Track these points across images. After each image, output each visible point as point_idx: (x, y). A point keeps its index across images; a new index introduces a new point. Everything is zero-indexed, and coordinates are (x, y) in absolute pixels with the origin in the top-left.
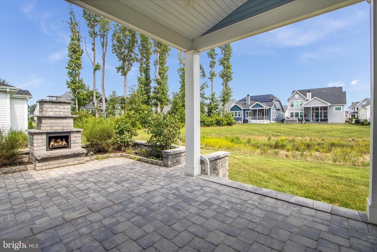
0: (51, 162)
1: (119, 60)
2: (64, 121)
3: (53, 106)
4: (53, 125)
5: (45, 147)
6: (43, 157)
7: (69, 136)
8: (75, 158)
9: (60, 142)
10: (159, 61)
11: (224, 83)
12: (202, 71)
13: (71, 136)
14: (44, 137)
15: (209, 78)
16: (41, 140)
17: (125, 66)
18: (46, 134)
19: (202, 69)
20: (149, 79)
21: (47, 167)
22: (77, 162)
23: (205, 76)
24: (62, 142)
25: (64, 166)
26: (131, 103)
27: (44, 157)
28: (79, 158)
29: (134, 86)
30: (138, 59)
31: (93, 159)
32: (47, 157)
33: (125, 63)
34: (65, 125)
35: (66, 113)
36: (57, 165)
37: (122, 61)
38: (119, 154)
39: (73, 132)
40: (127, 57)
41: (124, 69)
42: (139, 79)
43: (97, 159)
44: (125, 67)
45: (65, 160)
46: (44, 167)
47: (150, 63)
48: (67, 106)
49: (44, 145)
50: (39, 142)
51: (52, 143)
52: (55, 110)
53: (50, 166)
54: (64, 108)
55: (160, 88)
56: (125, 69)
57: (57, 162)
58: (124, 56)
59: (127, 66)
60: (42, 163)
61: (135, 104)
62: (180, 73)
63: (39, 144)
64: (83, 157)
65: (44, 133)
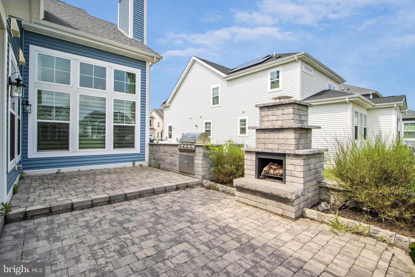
0: (249, 196)
2: (281, 135)
3: (269, 112)
4: (267, 141)
7: (282, 160)
13: (287, 163)
14: (254, 157)
16: (250, 162)
18: (256, 154)
21: (245, 201)
22: (280, 212)
24: (278, 169)
25: (263, 209)
34: (282, 141)
35: (285, 121)
39: (289, 155)
45: (264, 200)
46: (242, 200)
48: (287, 110)
49: (253, 168)
50: (248, 164)
51: (266, 169)
52: (271, 118)
53: (248, 201)
54: (283, 114)
63: (249, 167)
64: (291, 206)
65: (254, 153)
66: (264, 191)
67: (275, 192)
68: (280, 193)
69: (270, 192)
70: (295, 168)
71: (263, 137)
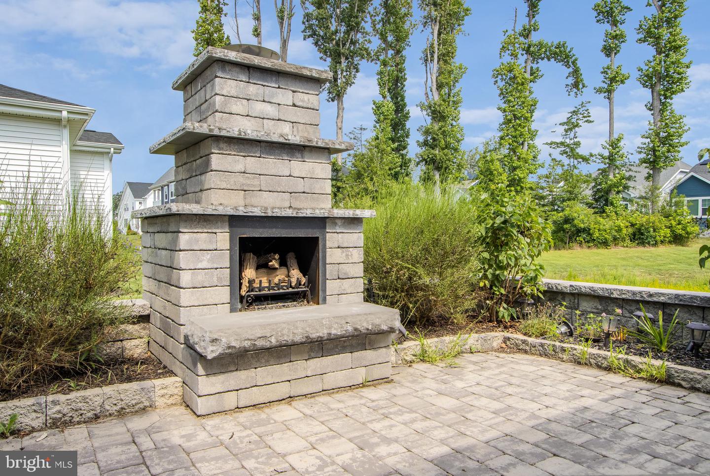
0: (262, 374)
1: (321, 58)
2: (298, 166)
3: (253, 90)
4: (256, 182)
5: (224, 294)
6: (229, 347)
7: (318, 238)
8: (356, 354)
9: (278, 272)
10: (438, 49)
11: (657, 103)
12: (571, 70)
13: (328, 244)
14: (223, 238)
15: (599, 91)
16: (208, 256)
17: (339, 72)
18: (231, 226)
19: (573, 63)
20: (402, 110)
21: (245, 398)
22: (360, 375)
23: (581, 86)
24: (284, 270)
25: (312, 395)
26: (359, 176)
27: (233, 344)
28: (369, 355)
29: (363, 132)
30: (372, 52)
31: (408, 358)
32: (247, 344)
33: (340, 63)
34: (300, 186)
35: (301, 127)
36: (284, 390)
37: (329, 59)
38: (497, 336)
39: (333, 220)
40: (344, 45)
41: (336, 80)
42: (378, 108)
43: (423, 357)
44: (339, 76)
46: (231, 400)
47: (404, 60)
48: (306, 97)
49: (220, 279)
50: (199, 266)
51: (249, 273)
52: (260, 108)
53: (257, 395)
54: (294, 105)
55: (440, 129)
56: (339, 81)
57: (284, 370)
58: (338, 44)
59: (345, 74)
60: (221, 377)
61: (372, 179)
62: (499, 81)
63: (201, 277)
64: (384, 349)
65: (223, 221)
66: (333, 332)
67: (365, 325)
68: (377, 321)
69: (350, 328)
70: (347, 255)
71: (240, 167)
